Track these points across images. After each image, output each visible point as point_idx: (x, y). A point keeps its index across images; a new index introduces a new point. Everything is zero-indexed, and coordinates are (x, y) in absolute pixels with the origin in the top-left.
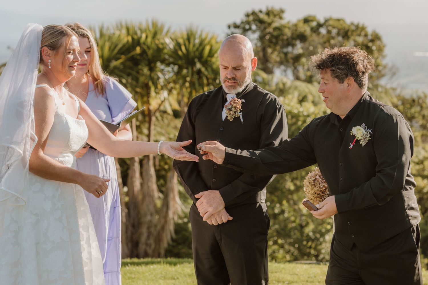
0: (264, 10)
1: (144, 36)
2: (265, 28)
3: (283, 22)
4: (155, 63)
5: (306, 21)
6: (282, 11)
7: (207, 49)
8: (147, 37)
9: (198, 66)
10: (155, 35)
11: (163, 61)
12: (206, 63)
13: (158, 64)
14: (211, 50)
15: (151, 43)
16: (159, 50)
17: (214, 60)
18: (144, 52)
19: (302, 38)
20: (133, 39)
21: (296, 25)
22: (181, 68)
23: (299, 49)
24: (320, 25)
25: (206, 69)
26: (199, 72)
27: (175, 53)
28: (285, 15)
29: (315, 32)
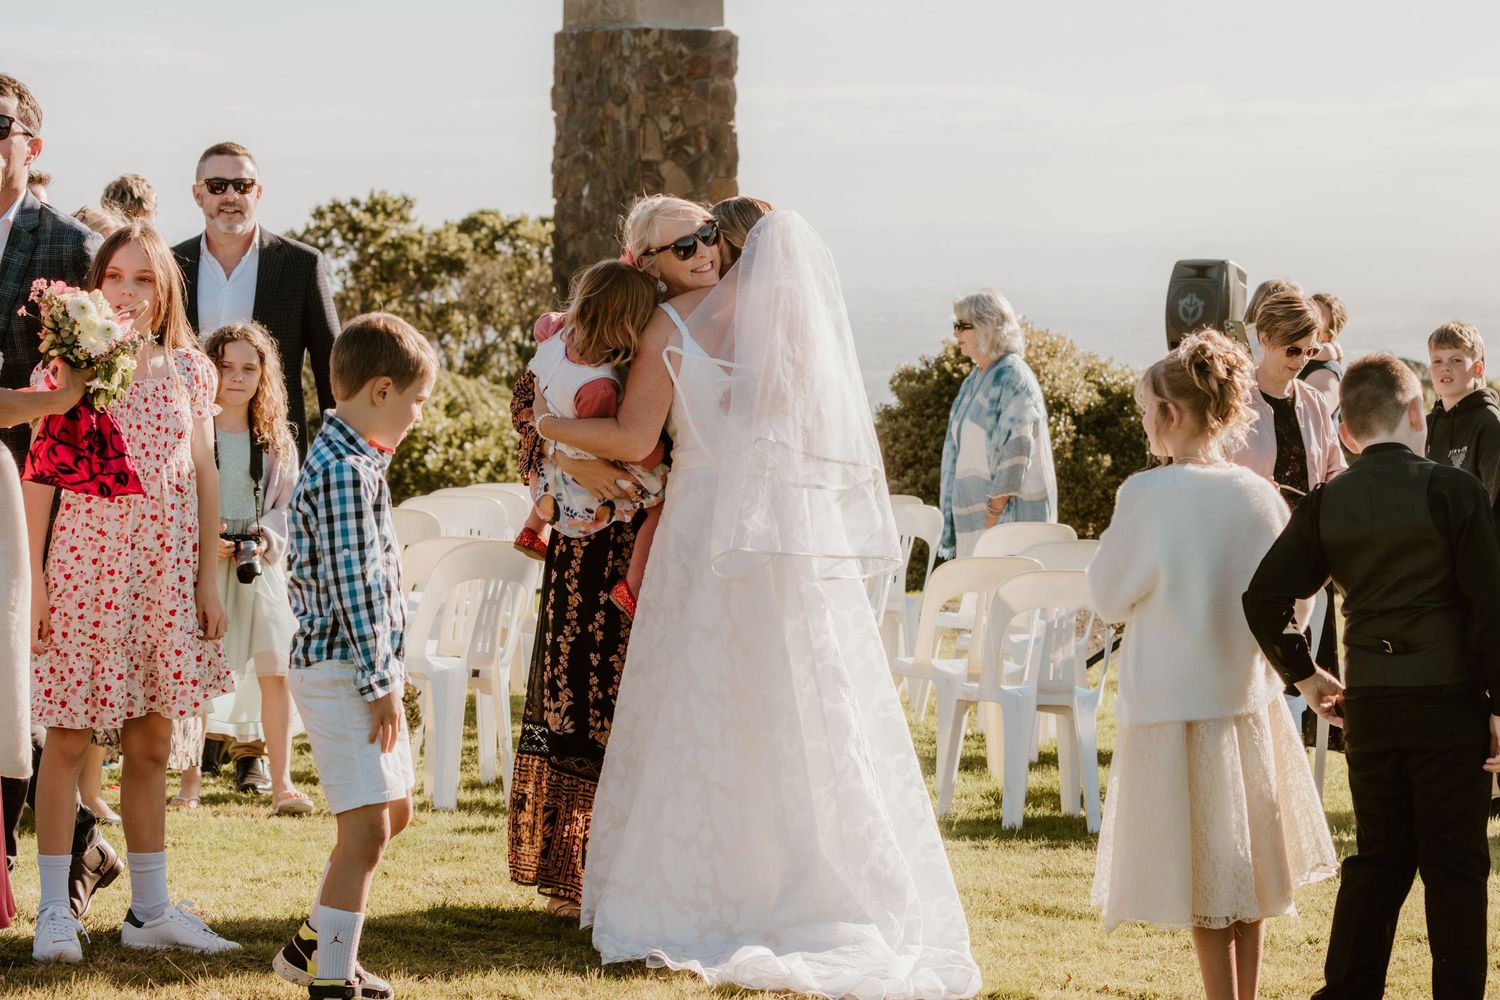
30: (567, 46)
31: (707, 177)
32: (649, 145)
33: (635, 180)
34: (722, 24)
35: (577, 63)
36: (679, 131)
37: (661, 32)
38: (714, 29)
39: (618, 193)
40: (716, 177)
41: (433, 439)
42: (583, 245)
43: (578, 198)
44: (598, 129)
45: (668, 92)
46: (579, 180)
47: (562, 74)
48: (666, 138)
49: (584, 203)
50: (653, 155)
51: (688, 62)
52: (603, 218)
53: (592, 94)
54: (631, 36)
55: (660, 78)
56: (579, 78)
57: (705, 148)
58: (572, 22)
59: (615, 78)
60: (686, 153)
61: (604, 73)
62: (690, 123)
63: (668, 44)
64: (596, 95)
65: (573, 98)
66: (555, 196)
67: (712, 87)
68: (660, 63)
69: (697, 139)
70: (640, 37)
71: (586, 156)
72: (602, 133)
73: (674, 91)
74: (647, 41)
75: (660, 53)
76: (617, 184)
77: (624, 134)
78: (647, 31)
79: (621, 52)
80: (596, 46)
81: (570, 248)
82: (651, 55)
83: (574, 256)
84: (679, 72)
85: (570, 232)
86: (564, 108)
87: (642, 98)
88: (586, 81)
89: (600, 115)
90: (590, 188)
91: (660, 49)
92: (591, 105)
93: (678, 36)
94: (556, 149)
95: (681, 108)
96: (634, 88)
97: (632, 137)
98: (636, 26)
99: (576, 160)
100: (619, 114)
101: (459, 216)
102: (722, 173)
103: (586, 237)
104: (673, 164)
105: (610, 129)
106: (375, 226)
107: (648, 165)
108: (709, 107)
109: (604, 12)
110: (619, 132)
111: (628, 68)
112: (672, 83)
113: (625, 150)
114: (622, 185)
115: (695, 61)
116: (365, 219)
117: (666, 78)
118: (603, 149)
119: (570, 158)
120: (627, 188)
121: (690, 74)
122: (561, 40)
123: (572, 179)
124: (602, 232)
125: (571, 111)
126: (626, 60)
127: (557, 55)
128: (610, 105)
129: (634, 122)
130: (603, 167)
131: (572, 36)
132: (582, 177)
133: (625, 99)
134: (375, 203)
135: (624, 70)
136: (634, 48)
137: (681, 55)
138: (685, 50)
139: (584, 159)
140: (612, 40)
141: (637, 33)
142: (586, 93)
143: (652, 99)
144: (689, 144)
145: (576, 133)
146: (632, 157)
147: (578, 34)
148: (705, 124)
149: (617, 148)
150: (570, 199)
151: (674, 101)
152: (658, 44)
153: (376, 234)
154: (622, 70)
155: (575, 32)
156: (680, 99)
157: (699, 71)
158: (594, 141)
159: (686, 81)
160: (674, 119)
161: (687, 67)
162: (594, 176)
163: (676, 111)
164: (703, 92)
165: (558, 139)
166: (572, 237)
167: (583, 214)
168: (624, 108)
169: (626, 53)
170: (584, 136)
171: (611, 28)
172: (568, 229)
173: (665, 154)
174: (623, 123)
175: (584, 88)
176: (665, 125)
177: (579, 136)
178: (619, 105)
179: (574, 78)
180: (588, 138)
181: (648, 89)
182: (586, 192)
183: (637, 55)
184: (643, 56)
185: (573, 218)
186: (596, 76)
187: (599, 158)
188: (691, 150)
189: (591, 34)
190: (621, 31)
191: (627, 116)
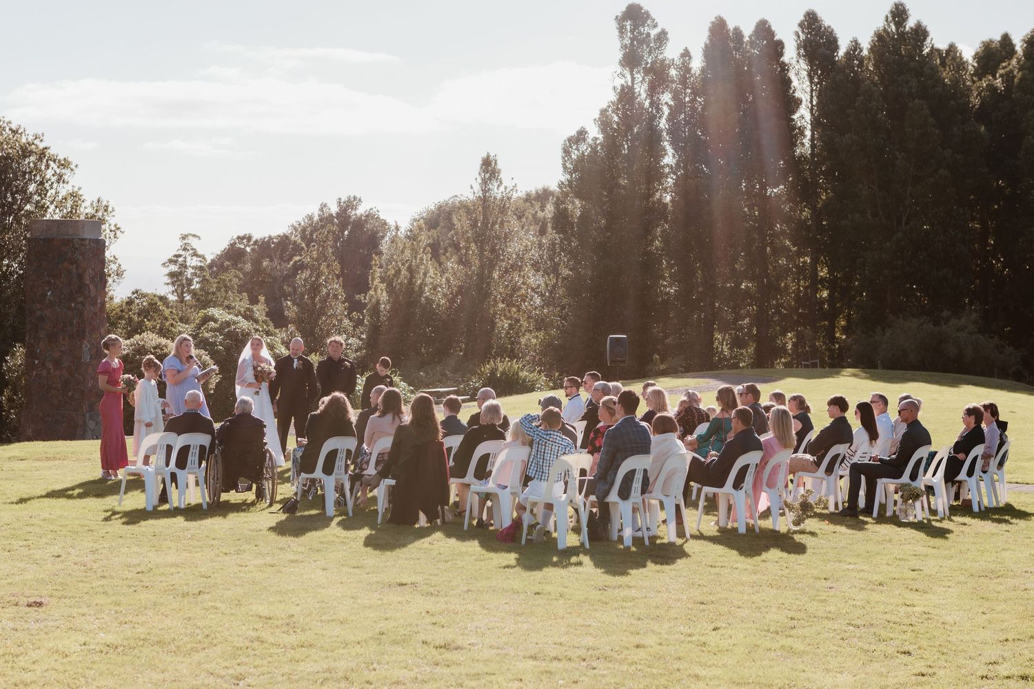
30: (37, 242)
31: (99, 289)
35: (45, 249)
45: (91, 260)
47: (34, 252)
49: (48, 298)
50: (88, 282)
53: (53, 260)
54: (79, 240)
56: (46, 254)
58: (38, 234)
59: (69, 255)
61: (62, 253)
62: (96, 270)
64: (56, 260)
65: (41, 261)
70: (84, 241)
72: (61, 274)
74: (87, 242)
75: (90, 247)
76: (71, 292)
78: (87, 239)
79: (73, 246)
80: (56, 243)
82: (87, 248)
85: (38, 308)
86: (35, 264)
88: (50, 255)
89: (60, 267)
90: (52, 293)
92: (53, 264)
93: (92, 240)
95: (94, 266)
97: (80, 277)
98: (81, 238)
100: (73, 268)
103: (50, 309)
104: (92, 285)
105: (66, 272)
109: (58, 231)
110: (72, 273)
111: (77, 252)
113: (75, 280)
115: (96, 249)
121: (96, 254)
125: (39, 265)
126: (76, 249)
128: (66, 264)
129: (81, 271)
131: (41, 239)
132: (47, 288)
133: (76, 262)
135: (75, 252)
136: (81, 245)
139: (49, 282)
140: (66, 242)
141: (82, 240)
142: (51, 259)
143: (88, 262)
144: (96, 278)
146: (81, 283)
148: (99, 271)
149: (70, 279)
150: (38, 296)
156: (93, 262)
158: (54, 276)
160: (93, 269)
162: (55, 288)
166: (41, 309)
167: (48, 301)
168: (75, 266)
169: (77, 246)
170: (48, 274)
171: (64, 237)
172: (37, 306)
174: (74, 270)
177: (45, 274)
178: (72, 264)
179: (42, 254)
181: (87, 259)
182: (49, 294)
186: (57, 254)
189: (53, 239)
190: (73, 239)
191: (77, 268)
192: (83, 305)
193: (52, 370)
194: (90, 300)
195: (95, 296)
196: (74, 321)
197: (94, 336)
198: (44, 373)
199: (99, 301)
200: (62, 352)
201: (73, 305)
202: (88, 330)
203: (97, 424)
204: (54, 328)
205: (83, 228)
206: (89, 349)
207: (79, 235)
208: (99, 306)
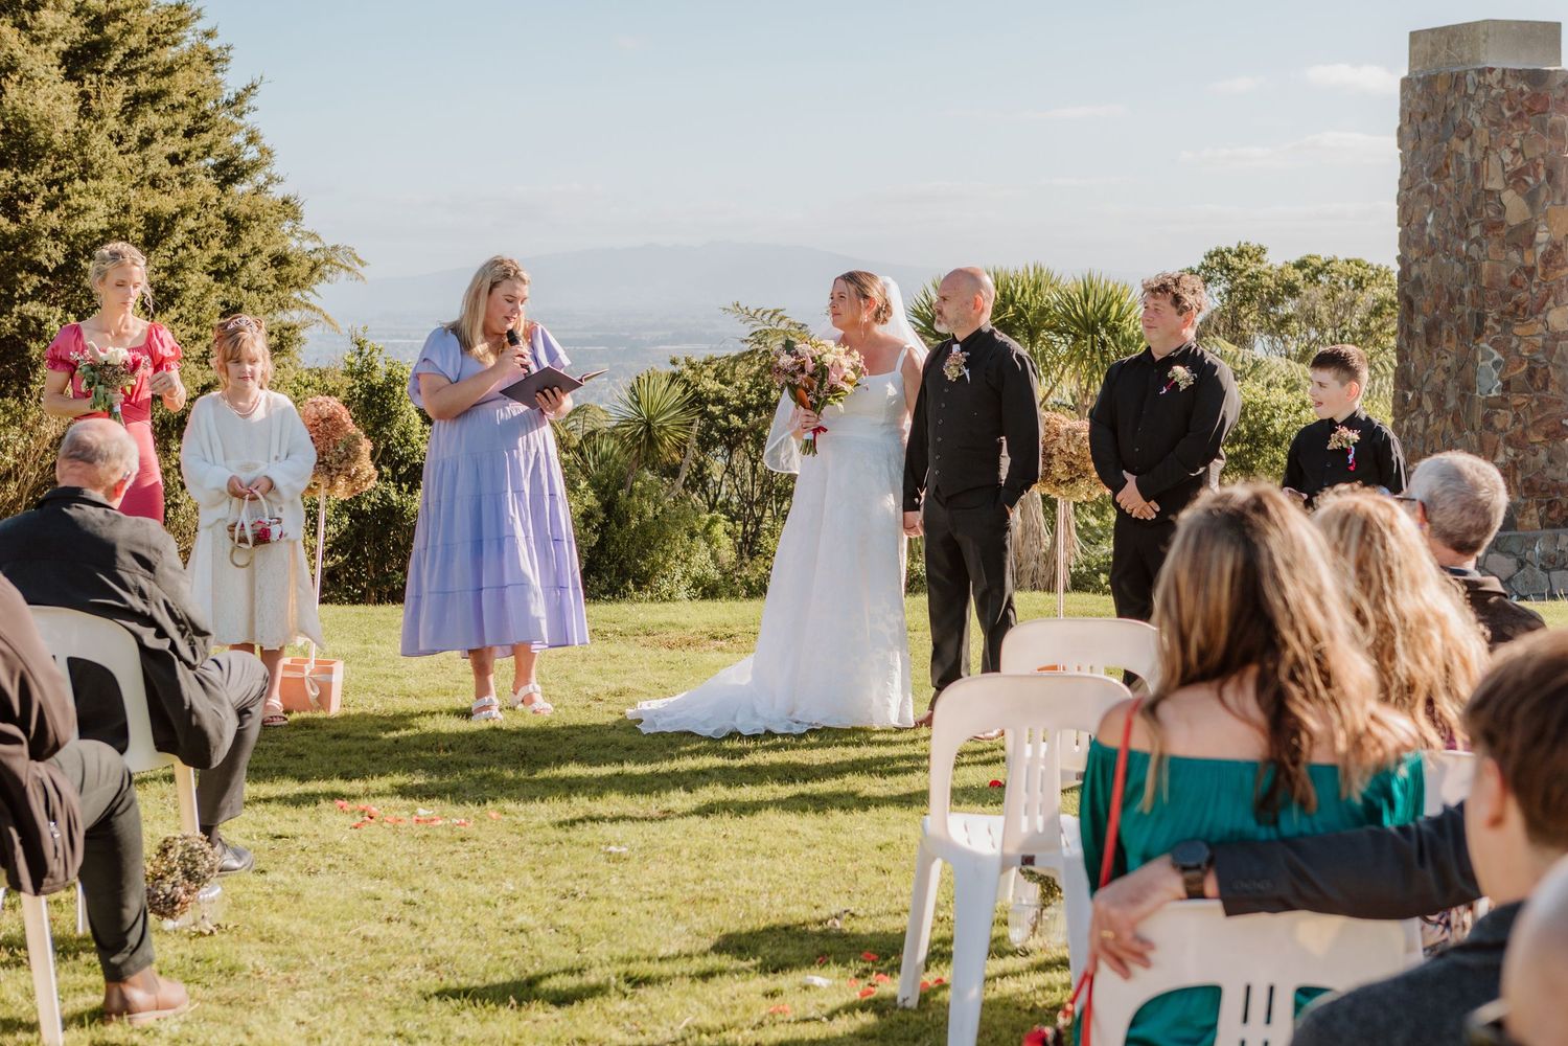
0: (1234, 247)
1: (1020, 289)
2: (1234, 279)
3: (1263, 267)
4: (1038, 330)
5: (1301, 265)
6: (1262, 250)
7: (1114, 309)
8: (1024, 291)
9: (1103, 333)
10: (1037, 287)
11: (1049, 328)
12: (1113, 331)
13: (1043, 334)
14: (1120, 309)
15: (1031, 299)
16: (1043, 312)
17: (1124, 324)
18: (1020, 314)
19: (1291, 290)
20: (1003, 295)
21: (1281, 270)
22: (1076, 337)
23: (1289, 307)
24: (1319, 271)
25: (1114, 338)
26: (1104, 344)
27: (1067, 315)
28: (1265, 258)
29: (1311, 281)
30: (1413, 89)
31: (1544, 205)
32: (1492, 175)
33: (1478, 208)
34: (1559, 63)
35: (1423, 104)
36: (1520, 163)
37: (1504, 71)
38: (1552, 68)
39: (1461, 218)
40: (1553, 204)
41: (1278, 408)
42: (1427, 268)
43: (1423, 225)
44: (1442, 162)
45: (1510, 126)
46: (1424, 209)
47: (1408, 115)
48: (1507, 169)
49: (1428, 229)
50: (1495, 184)
51: (1528, 99)
52: (1446, 244)
53: (1436, 131)
54: (1475, 76)
55: (1502, 114)
56: (1425, 118)
57: (1543, 177)
58: (1418, 68)
59: (1459, 115)
60: (1526, 182)
61: (1448, 112)
62: (1529, 154)
63: (1509, 83)
64: (1441, 131)
65: (1419, 135)
66: (1399, 225)
67: (1549, 121)
68: (1502, 99)
69: (1535, 170)
70: (1484, 76)
71: (1430, 187)
72: (1447, 166)
73: (1515, 125)
74: (1492, 79)
75: (1503, 91)
76: (1461, 212)
77: (1468, 165)
78: (1491, 70)
79: (1466, 91)
80: (1441, 87)
81: (1415, 271)
82: (1494, 93)
83: (1418, 278)
84: (1519, 108)
85: (1415, 256)
86: (1410, 145)
87: (1486, 131)
88: (1431, 120)
89: (1445, 150)
90: (1435, 216)
91: (1503, 87)
92: (1435, 142)
93: (1519, 75)
94: (1400, 182)
95: (1521, 141)
96: (1478, 123)
97: (1476, 170)
98: (1480, 67)
99: (1421, 192)
100: (1464, 147)
101: (1295, 258)
102: (1558, 201)
103: (1430, 261)
104: (1513, 192)
105: (1454, 162)
106: (1241, 267)
107: (1490, 192)
108: (1547, 141)
109: (1449, 56)
110: (1463, 164)
111: (1472, 105)
112: (1513, 119)
113: (1469, 180)
114: (1466, 213)
115: (1536, 97)
116: (1234, 262)
117: (1508, 114)
118: (1447, 181)
119: (1416, 190)
120: (1470, 214)
121: (1530, 110)
122: (1406, 84)
123: (1417, 209)
124: (1445, 256)
125: (1416, 148)
126: (1471, 98)
127: (1402, 98)
128: (1454, 140)
129: (1478, 155)
130: (1447, 196)
131: (1418, 80)
132: (1427, 206)
133: (1470, 133)
134: (1242, 252)
135: (1469, 108)
136: (1478, 87)
137: (1522, 93)
138: (1525, 88)
139: (1429, 191)
140: (1457, 81)
141: (1481, 72)
142: (1432, 130)
143: (1496, 133)
144: (1529, 175)
145: (1422, 166)
146: (1476, 187)
147: (1424, 78)
148: (1543, 156)
149: (1461, 179)
150: (1415, 227)
151: (1515, 134)
152: (1502, 82)
153: (1241, 272)
154: (1466, 107)
155: (1421, 76)
156: (1521, 132)
157: (1538, 108)
158: (1438, 173)
159: (1526, 117)
160: (1515, 152)
161: (1527, 103)
162: (1439, 204)
163: (1516, 144)
164: (1542, 127)
165: (1404, 173)
166: (1417, 260)
167: (1427, 239)
168: (1468, 142)
169: (1471, 91)
170: (1428, 170)
171: (1455, 70)
172: (1414, 253)
173: (1507, 184)
174: (1467, 155)
175: (1429, 126)
176: (1507, 157)
177: (1425, 169)
178: (1463, 139)
179: (1420, 117)
180: (1434, 170)
181: (1492, 123)
182: (1430, 220)
183: (1481, 93)
184: (1487, 94)
185: (1417, 243)
186: (1441, 114)
187: (1443, 191)
188: (1531, 180)
189: (1436, 77)
190: (1466, 72)
191: (1471, 150)
192: (1480, 245)
193: (1432, 417)
194: (1504, 232)
195: (1524, 225)
196: (1466, 290)
197: (1516, 330)
198: (1420, 423)
199: (1542, 236)
200: (1447, 370)
201: (1464, 247)
202: (1493, 314)
203: (1521, 564)
204: (1437, 307)
205: (1485, 41)
206: (1496, 364)
207: (1479, 62)
208: (1541, 249)
